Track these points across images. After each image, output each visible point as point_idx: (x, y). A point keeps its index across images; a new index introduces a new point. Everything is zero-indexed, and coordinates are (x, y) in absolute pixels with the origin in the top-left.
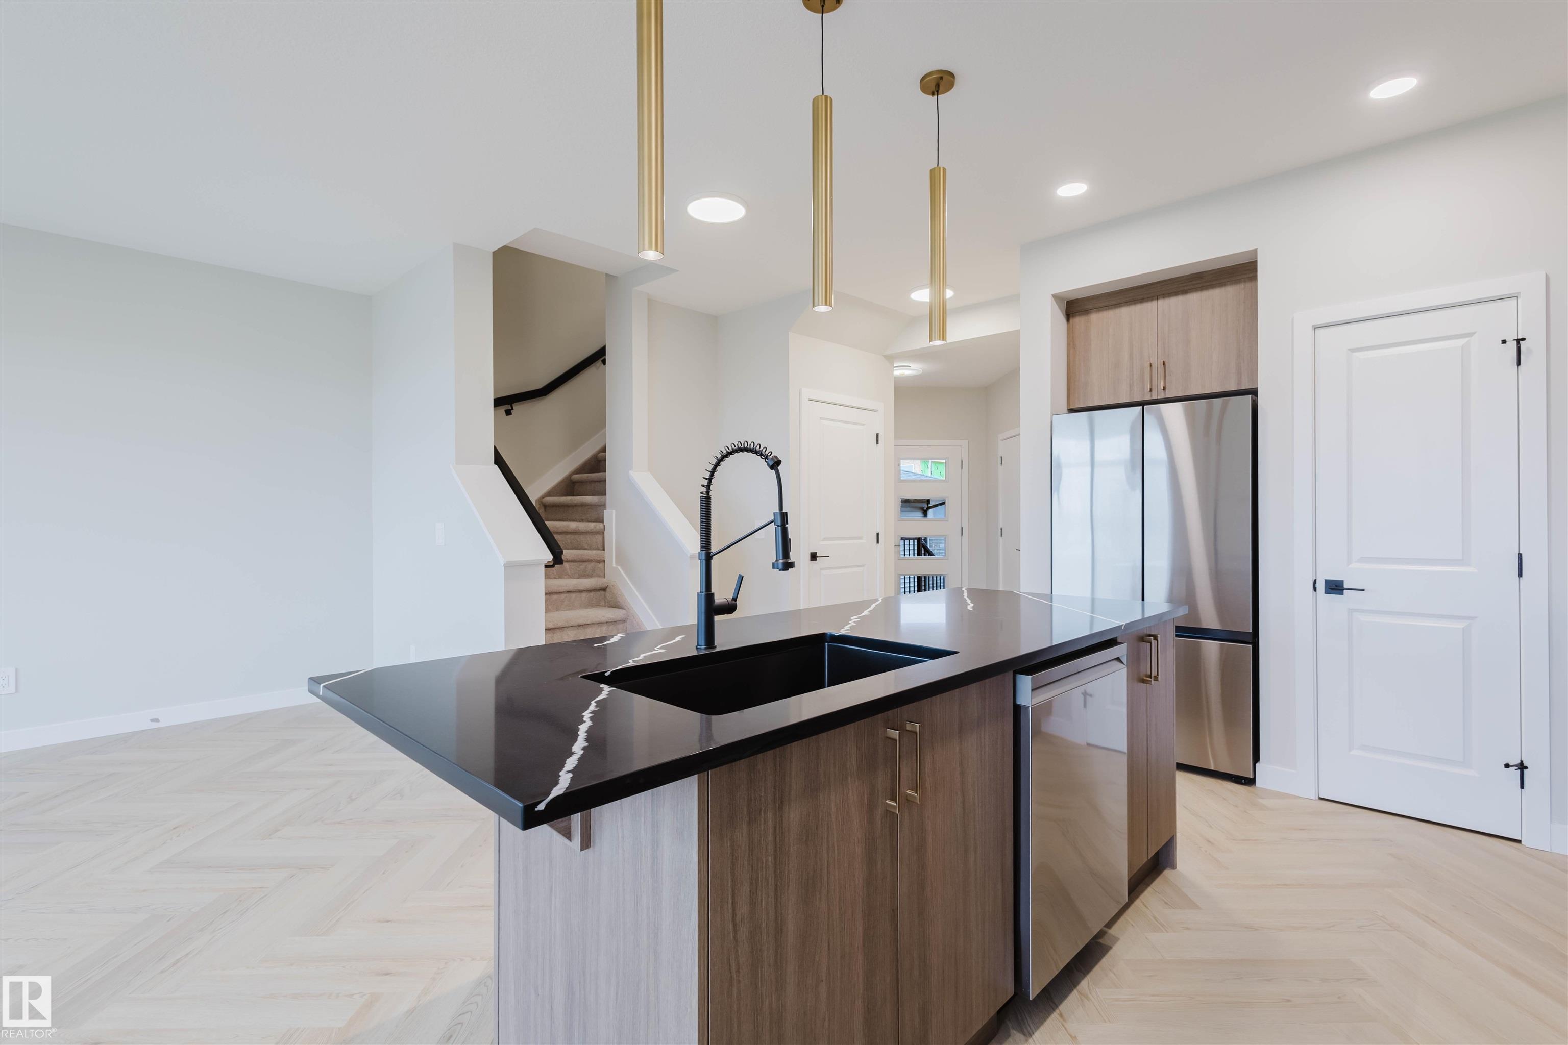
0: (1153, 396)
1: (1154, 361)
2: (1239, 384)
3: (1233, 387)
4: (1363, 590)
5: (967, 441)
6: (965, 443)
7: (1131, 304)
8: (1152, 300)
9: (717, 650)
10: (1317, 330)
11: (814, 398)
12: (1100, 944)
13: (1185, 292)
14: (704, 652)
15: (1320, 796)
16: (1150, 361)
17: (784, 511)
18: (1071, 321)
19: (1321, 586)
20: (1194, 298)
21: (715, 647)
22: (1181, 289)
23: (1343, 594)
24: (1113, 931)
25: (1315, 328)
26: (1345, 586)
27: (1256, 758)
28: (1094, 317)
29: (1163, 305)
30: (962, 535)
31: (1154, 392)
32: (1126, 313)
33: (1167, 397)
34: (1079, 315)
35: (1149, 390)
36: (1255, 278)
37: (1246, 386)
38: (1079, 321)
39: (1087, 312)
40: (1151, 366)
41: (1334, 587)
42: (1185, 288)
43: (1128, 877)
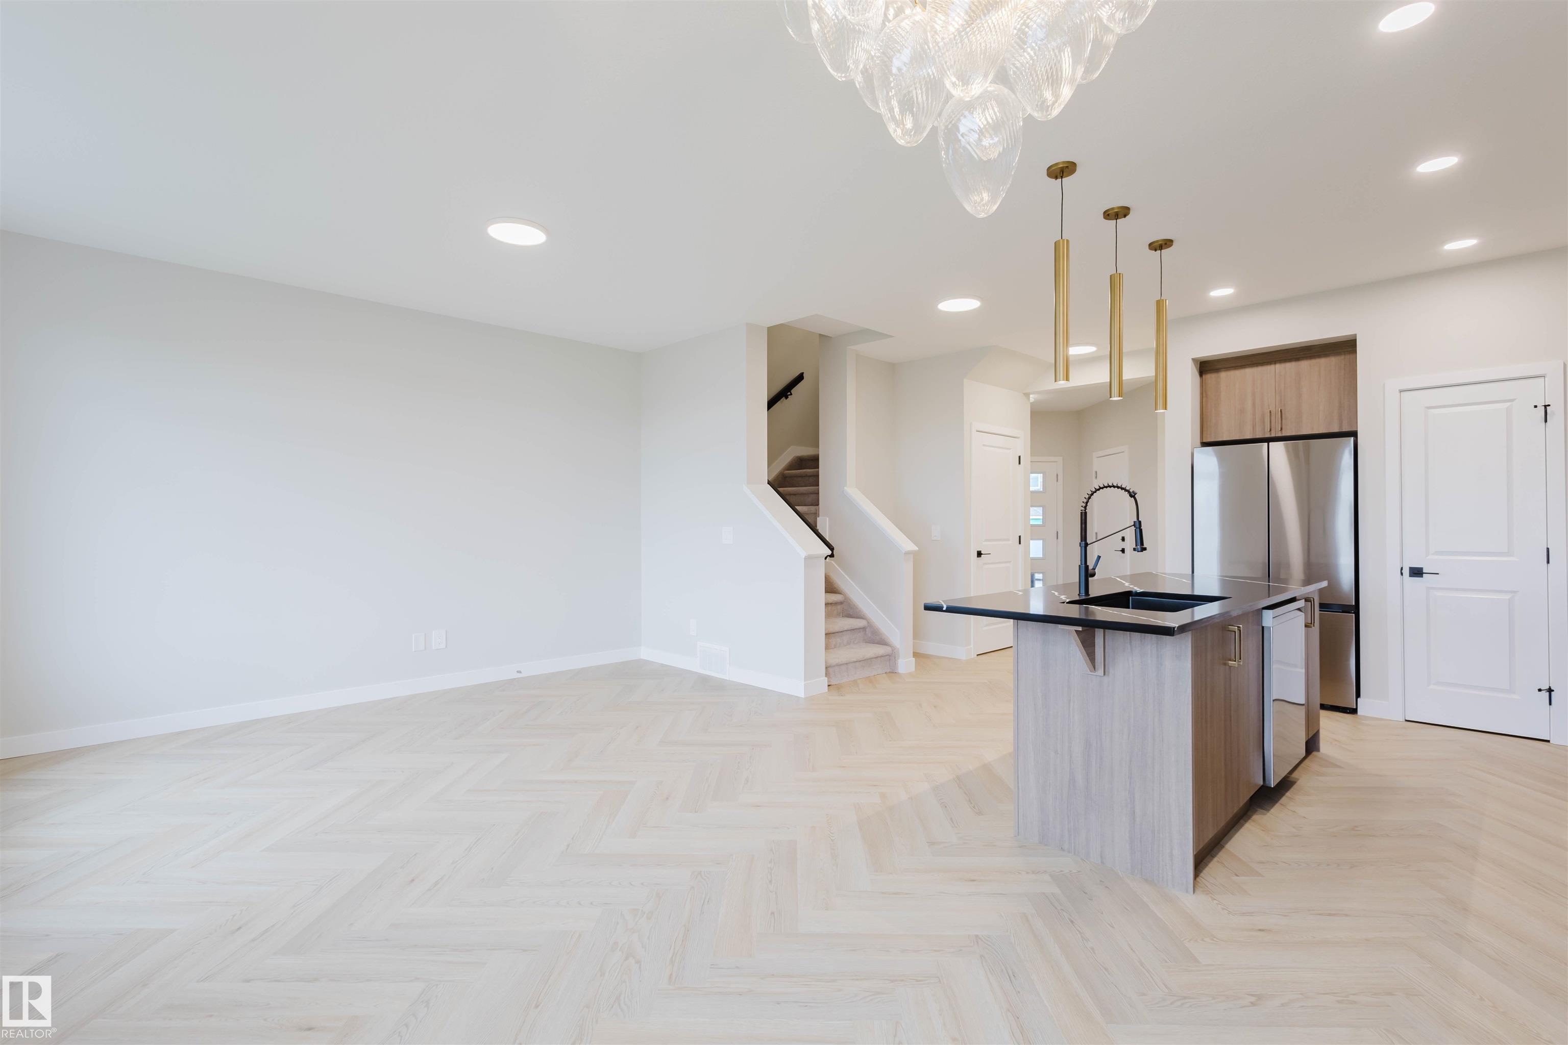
0: (1272, 434)
1: (1272, 409)
2: (1341, 427)
3: (1335, 429)
4: (1438, 574)
5: (1062, 458)
6: (1060, 459)
7: (1254, 366)
8: (1271, 364)
9: (1091, 596)
10: (1402, 393)
11: (980, 430)
12: (1290, 781)
13: (1297, 359)
14: (1084, 598)
15: (1407, 719)
16: (1269, 408)
17: (1140, 520)
18: (1204, 376)
19: (1406, 572)
20: (1305, 365)
21: (1089, 595)
22: (1295, 357)
23: (1422, 577)
24: (1295, 775)
25: (1401, 391)
26: (1424, 572)
27: (1358, 695)
28: (1223, 375)
29: (1279, 368)
30: (1057, 538)
31: (1273, 431)
32: (1249, 372)
33: (1283, 435)
34: (1211, 373)
35: (1269, 430)
36: (1355, 352)
37: (1346, 429)
38: (1210, 377)
39: (1217, 370)
40: (1270, 412)
41: (1416, 572)
42: (1298, 356)
43: (1306, 739)
